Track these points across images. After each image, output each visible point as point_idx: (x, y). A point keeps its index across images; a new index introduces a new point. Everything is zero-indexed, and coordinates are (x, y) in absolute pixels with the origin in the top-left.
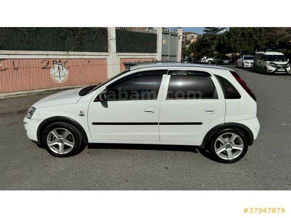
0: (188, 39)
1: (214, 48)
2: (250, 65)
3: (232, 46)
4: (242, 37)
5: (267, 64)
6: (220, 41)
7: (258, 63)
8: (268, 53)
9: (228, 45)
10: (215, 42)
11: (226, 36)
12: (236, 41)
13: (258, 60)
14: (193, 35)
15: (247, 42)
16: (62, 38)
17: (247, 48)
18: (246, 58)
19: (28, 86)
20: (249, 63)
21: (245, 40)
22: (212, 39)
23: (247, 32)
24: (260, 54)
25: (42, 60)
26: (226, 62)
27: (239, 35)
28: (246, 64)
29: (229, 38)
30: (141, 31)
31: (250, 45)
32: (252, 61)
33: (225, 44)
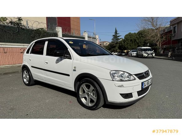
0: (104, 45)
1: (117, 48)
2: (135, 55)
3: (126, 46)
4: (131, 41)
5: (143, 53)
6: (120, 44)
7: (139, 53)
8: (143, 48)
10: (118, 45)
11: (123, 41)
12: (128, 43)
13: (139, 52)
14: (107, 43)
16: (32, 37)
17: (134, 47)
18: (133, 51)
19: (12, 62)
20: (134, 54)
21: (132, 43)
22: (116, 44)
23: (133, 39)
24: (139, 48)
25: (20, 48)
26: (124, 54)
27: (129, 41)
28: (133, 54)
29: (124, 42)
30: (76, 35)
31: (135, 45)
32: (136, 52)
33: (122, 45)
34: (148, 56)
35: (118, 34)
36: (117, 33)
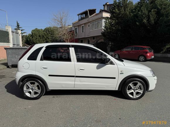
9: (33, 41)
12: (37, 39)
15: (42, 39)
23: (41, 35)
27: (38, 36)
29: (33, 37)
33: (31, 40)
34: (64, 52)
35: (21, 28)
36: (20, 26)
